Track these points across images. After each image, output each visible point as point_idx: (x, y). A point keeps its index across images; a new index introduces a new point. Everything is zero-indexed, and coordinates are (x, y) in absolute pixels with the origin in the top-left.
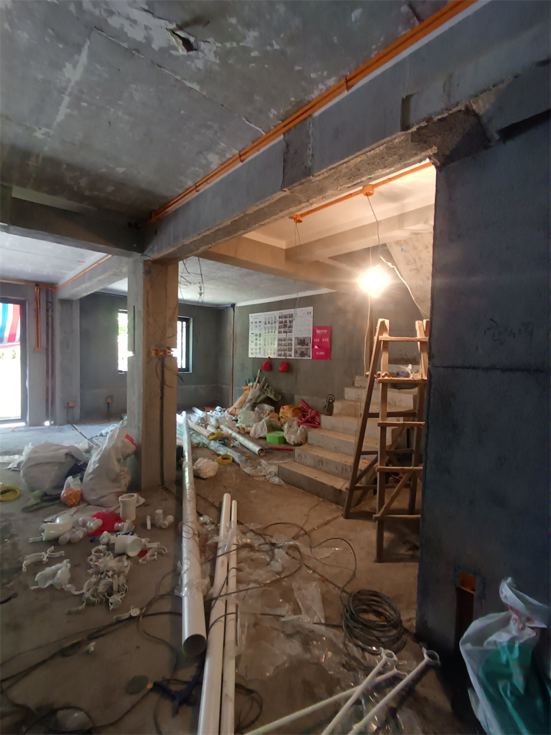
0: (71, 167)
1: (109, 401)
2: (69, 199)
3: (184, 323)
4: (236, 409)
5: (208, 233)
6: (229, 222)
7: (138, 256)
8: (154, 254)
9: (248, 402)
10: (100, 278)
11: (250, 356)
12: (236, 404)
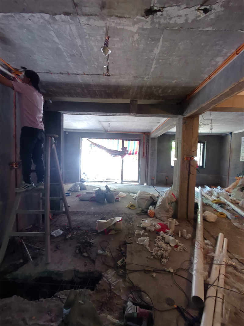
0: (156, 87)
1: (167, 178)
2: (155, 99)
3: (202, 144)
4: (230, 189)
5: (215, 98)
6: (228, 90)
7: (180, 116)
8: (188, 114)
9: (239, 186)
10: (165, 128)
11: (241, 160)
12: (230, 187)
